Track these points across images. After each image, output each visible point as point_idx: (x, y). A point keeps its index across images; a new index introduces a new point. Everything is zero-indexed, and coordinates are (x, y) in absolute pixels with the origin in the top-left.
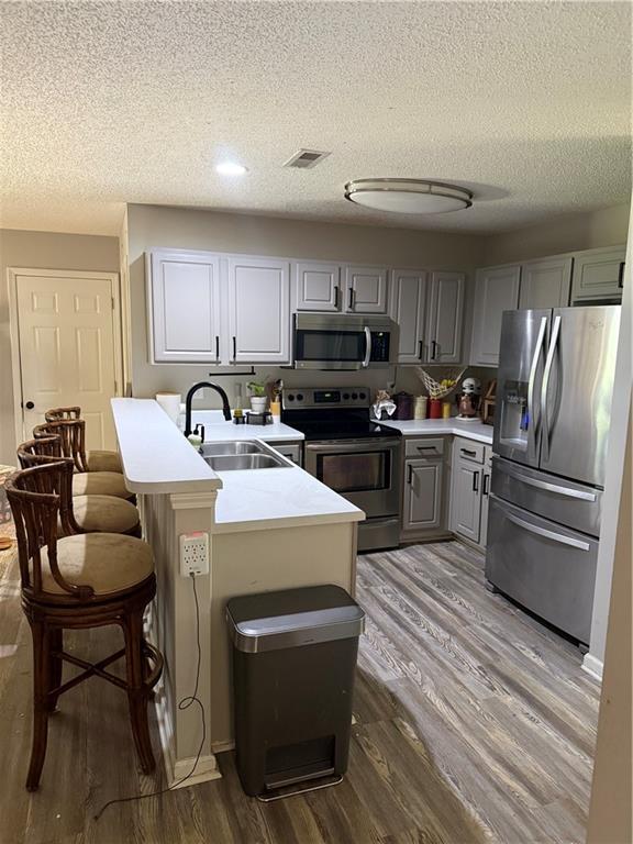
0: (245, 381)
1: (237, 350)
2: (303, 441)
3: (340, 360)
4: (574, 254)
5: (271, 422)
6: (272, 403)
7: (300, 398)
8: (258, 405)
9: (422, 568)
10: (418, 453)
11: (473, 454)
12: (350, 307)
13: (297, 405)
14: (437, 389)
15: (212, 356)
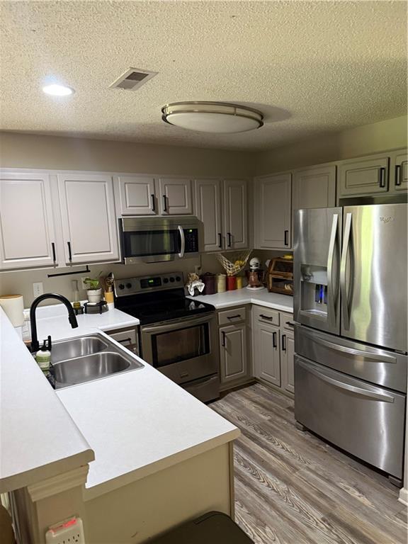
0: (82, 277)
1: (72, 253)
2: (138, 326)
3: (153, 254)
4: (337, 163)
5: (106, 309)
6: (105, 293)
7: (129, 286)
8: (94, 297)
9: (243, 415)
10: (228, 321)
11: (270, 319)
12: (165, 210)
13: (126, 293)
14: (232, 268)
15: (50, 260)
